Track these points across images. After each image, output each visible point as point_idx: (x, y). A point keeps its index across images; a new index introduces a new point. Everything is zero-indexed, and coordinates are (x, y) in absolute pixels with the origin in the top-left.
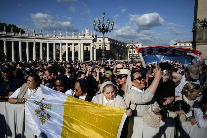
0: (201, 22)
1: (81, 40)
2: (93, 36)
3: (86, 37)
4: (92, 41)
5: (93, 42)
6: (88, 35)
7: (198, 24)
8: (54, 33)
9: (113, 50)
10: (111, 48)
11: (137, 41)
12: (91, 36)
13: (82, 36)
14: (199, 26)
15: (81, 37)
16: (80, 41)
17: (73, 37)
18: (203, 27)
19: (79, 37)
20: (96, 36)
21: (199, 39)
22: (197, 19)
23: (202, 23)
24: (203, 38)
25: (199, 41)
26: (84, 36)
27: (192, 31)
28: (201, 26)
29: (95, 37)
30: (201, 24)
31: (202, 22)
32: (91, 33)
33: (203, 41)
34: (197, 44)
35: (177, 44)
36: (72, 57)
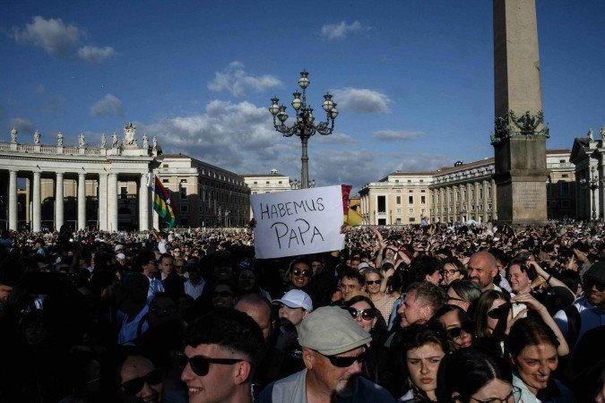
0: (519, 121)
1: (109, 161)
2: (150, 152)
3: (125, 153)
4: (145, 166)
5: (151, 171)
6: (134, 149)
7: (512, 124)
8: (13, 136)
9: (207, 198)
10: (200, 190)
11: (274, 170)
12: (145, 152)
13: (114, 151)
14: (514, 130)
15: (110, 152)
16: (108, 166)
17: (82, 151)
18: (525, 134)
19: (103, 152)
20: (159, 153)
21: (519, 166)
22: (509, 111)
23: (521, 124)
24: (526, 163)
25: (518, 171)
26: (121, 149)
27: (492, 144)
28: (519, 130)
29: (155, 153)
30: (519, 127)
31: (522, 120)
32: (145, 142)
33: (527, 172)
34: (513, 179)
35: (390, 179)
36: (77, 219)
